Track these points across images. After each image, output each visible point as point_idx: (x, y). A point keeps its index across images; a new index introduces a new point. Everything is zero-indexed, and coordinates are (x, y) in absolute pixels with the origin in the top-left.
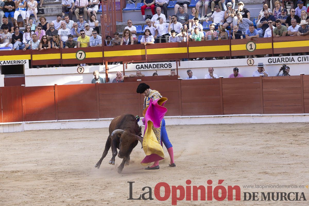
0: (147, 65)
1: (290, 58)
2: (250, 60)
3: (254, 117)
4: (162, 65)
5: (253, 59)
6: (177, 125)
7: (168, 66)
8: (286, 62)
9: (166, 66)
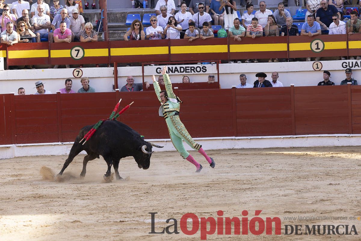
0: (172, 68)
2: (317, 64)
3: (339, 138)
4: (193, 68)
6: (230, 149)
7: (202, 70)
9: (198, 69)
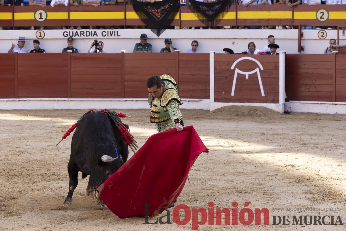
1: (92, 32)
2: (40, 33)
3: (59, 102)
5: (43, 31)
8: (87, 36)
